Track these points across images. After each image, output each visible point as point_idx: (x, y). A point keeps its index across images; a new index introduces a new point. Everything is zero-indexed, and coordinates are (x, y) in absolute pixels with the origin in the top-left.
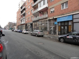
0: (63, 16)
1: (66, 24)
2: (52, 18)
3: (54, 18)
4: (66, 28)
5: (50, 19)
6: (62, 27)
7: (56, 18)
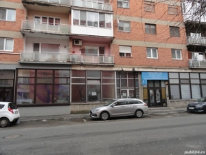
0: (154, 70)
1: (157, 85)
2: (131, 70)
3: (136, 70)
4: (158, 92)
5: (125, 69)
6: (151, 91)
7: (141, 72)
